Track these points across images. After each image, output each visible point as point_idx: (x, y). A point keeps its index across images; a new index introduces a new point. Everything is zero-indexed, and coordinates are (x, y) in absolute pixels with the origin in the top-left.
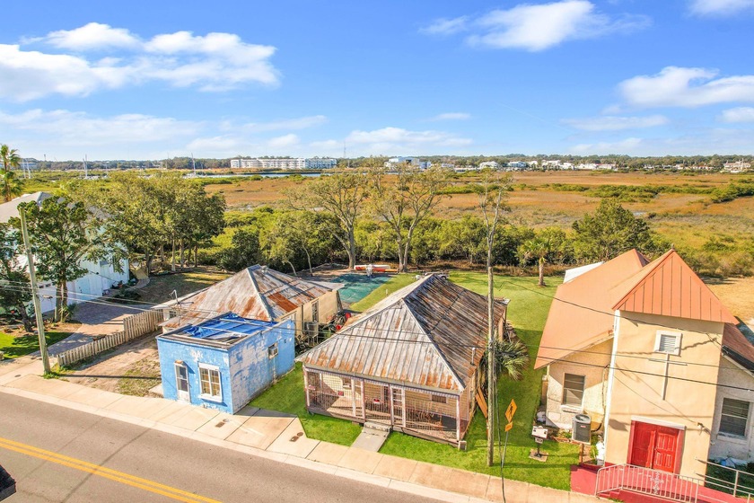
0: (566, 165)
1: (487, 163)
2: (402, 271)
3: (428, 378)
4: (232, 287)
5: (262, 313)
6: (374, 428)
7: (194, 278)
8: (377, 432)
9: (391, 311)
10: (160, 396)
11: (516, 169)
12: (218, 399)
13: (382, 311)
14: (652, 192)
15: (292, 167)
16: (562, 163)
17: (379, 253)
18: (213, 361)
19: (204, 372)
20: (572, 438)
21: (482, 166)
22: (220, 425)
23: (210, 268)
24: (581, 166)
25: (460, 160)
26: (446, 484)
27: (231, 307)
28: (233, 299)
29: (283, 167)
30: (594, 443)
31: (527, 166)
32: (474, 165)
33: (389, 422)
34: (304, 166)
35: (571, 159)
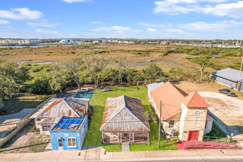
0: (120, 42)
1: (95, 41)
2: (96, 88)
3: (140, 129)
4: (60, 107)
5: (76, 115)
6: (125, 145)
7: (22, 99)
8: (126, 146)
9: (123, 111)
10: (50, 150)
11: (105, 43)
12: (75, 146)
13: (121, 111)
14: (147, 52)
15: (23, 43)
16: (118, 41)
17: (84, 82)
18: (73, 136)
19: (69, 140)
20: (172, 136)
21: (94, 42)
22: (79, 155)
23: (25, 94)
24: (124, 42)
25: (86, 40)
26: (152, 155)
27: (63, 114)
28: (62, 111)
29: (19, 42)
30: (177, 136)
31: (108, 42)
32: (91, 42)
33: (129, 142)
34: (29, 42)
35: (120, 40)
